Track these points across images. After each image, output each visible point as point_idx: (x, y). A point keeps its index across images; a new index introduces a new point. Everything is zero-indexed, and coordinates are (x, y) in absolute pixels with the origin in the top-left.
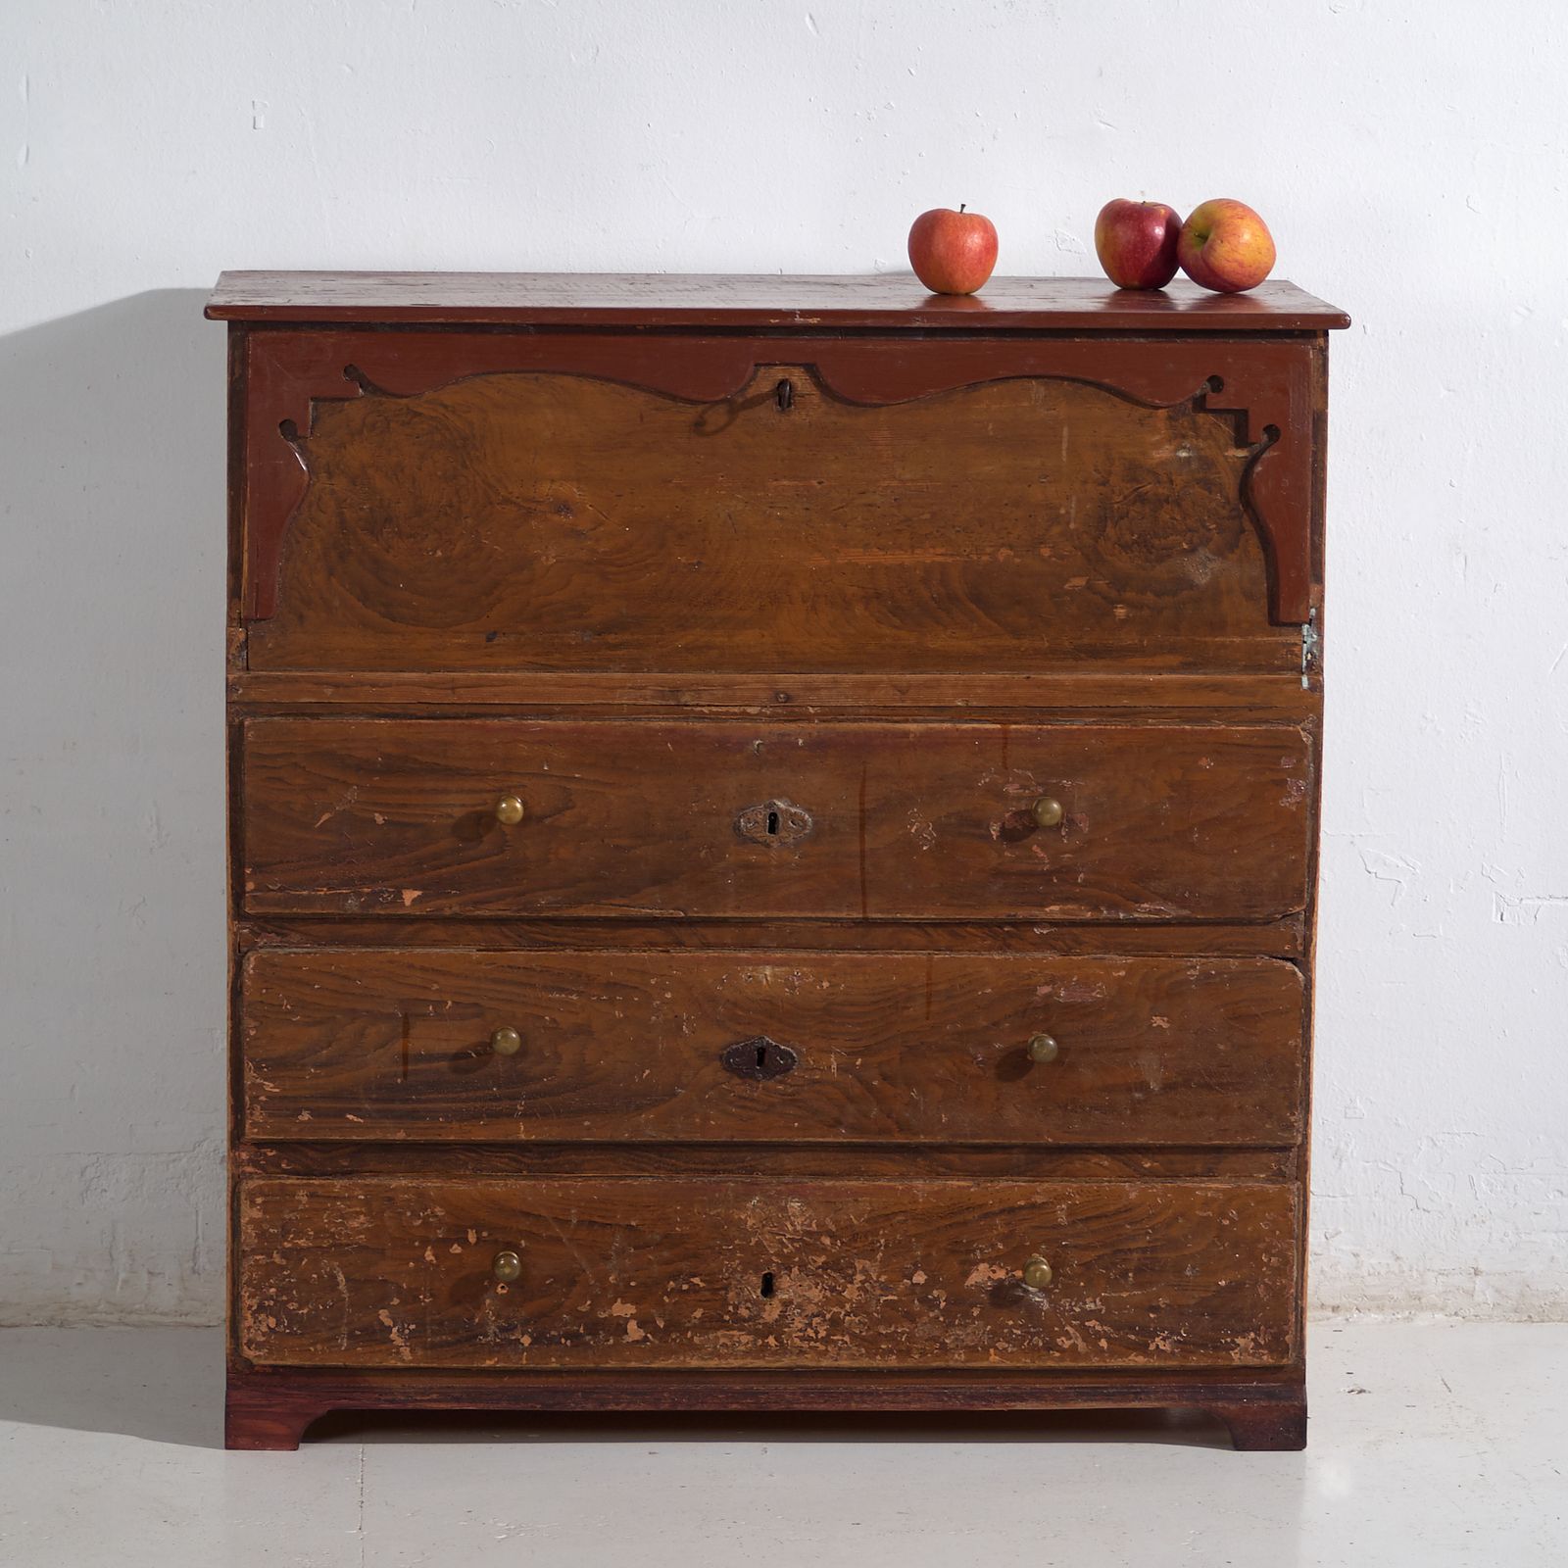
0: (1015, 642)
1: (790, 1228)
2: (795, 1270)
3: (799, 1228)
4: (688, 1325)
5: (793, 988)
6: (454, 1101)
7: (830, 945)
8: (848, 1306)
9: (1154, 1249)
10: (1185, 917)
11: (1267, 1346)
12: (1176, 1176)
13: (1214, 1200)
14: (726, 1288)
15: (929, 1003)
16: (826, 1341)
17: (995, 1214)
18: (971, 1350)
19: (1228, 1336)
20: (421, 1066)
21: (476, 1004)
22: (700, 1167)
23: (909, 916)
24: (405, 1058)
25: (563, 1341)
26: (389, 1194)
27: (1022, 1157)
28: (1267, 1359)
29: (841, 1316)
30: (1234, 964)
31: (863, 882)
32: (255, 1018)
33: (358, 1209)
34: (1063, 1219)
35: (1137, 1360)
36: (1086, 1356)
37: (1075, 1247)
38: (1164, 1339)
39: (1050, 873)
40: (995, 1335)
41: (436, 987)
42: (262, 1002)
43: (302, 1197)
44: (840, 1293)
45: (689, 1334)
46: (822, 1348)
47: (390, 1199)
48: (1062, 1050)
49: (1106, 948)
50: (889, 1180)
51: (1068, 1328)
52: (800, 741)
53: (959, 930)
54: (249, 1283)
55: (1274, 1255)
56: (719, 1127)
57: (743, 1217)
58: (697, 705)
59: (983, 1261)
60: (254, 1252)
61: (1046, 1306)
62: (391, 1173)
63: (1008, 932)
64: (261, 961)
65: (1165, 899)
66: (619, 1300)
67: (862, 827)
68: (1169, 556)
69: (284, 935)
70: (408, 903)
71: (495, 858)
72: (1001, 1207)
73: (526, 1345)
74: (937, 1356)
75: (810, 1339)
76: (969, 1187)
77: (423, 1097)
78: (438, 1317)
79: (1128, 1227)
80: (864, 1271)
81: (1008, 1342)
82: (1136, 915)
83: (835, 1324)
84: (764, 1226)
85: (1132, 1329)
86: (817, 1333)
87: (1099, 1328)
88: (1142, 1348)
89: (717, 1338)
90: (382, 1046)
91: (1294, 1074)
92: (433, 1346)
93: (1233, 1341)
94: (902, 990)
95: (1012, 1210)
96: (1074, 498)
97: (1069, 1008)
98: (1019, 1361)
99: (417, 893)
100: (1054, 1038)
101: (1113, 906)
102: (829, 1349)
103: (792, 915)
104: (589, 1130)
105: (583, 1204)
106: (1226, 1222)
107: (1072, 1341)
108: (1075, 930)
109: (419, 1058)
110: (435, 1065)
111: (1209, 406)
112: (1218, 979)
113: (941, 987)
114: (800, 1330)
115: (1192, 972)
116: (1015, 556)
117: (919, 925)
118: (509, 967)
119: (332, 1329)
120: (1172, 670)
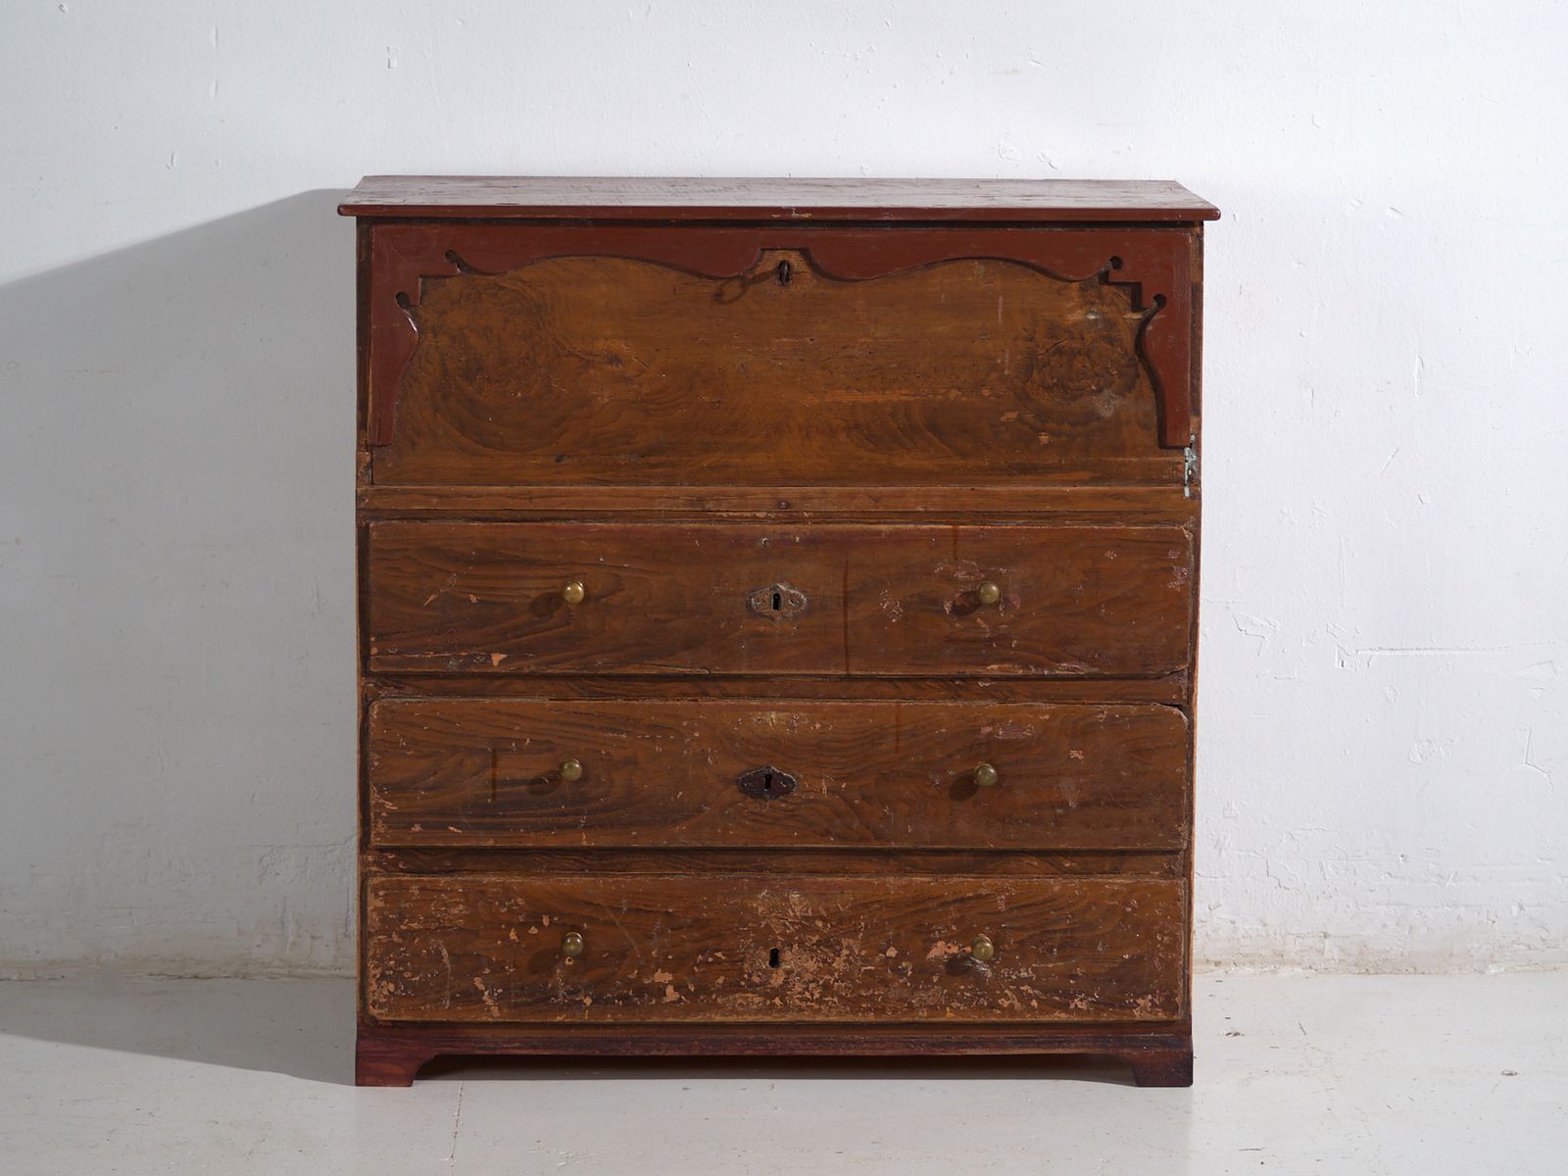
0: (963, 461)
1: (792, 914)
2: (796, 946)
3: (798, 914)
4: (713, 989)
5: (792, 728)
6: (532, 816)
7: (820, 695)
8: (836, 974)
9: (1072, 931)
10: (1096, 674)
11: (1161, 1006)
12: (1090, 873)
13: (1118, 892)
14: (742, 961)
15: (898, 740)
16: (819, 1001)
17: (949, 903)
18: (932, 1008)
19: (1132, 998)
20: (507, 789)
21: (549, 742)
22: (722, 866)
23: (881, 673)
24: (494, 783)
25: (616, 1001)
26: (480, 888)
27: (971, 858)
28: (1161, 1016)
29: (831, 982)
30: (1133, 709)
31: (846, 647)
32: (378, 752)
33: (458, 900)
34: (1002, 907)
35: (1061, 1016)
36: (1021, 1013)
37: (1012, 928)
38: (1081, 1000)
39: (991, 640)
40: (951, 997)
41: (517, 728)
42: (383, 740)
43: (415, 890)
44: (830, 964)
45: (714, 997)
46: (817, 1007)
47: (482, 892)
48: (1000, 775)
49: (1034, 698)
50: (868, 877)
51: (1007, 991)
52: (797, 539)
53: (921, 684)
54: (374, 957)
55: (1166, 935)
56: (736, 836)
57: (755, 905)
58: (718, 511)
59: (940, 939)
60: (377, 933)
61: (990, 974)
62: (483, 872)
63: (958, 686)
64: (382, 708)
65: (1080, 660)
66: (660, 970)
67: (845, 604)
68: (1081, 395)
69: (401, 688)
70: (495, 663)
71: (563, 629)
72: (955, 898)
73: (588, 1004)
74: (906, 1013)
75: (807, 1000)
76: (929, 882)
77: (507, 813)
78: (520, 983)
79: (1053, 913)
80: (849, 947)
81: (961, 1003)
82: (1057, 672)
83: (827, 988)
84: (771, 913)
85: (1056, 992)
86: (812, 995)
87: (1030, 991)
88: (1064, 1007)
89: (735, 999)
90: (474, 775)
91: (1180, 794)
92: (516, 1005)
93: (1135, 1002)
94: (876, 730)
95: (963, 900)
96: (1008, 351)
97: (1004, 743)
98: (969, 1017)
99: (503, 656)
100: (994, 767)
101: (1039, 665)
102: (822, 1007)
103: (792, 672)
104: (636, 838)
105: (631, 895)
106: (1129, 910)
107: (1009, 1002)
108: (1010, 684)
109: (505, 783)
110: (517, 788)
111: (1110, 280)
112: (1121, 721)
113: (906, 728)
114: (800, 993)
115: (1101, 716)
116: (962, 396)
117: (889, 680)
118: (575, 713)
119: (438, 992)
120: (1084, 483)
